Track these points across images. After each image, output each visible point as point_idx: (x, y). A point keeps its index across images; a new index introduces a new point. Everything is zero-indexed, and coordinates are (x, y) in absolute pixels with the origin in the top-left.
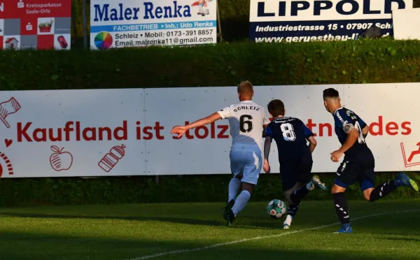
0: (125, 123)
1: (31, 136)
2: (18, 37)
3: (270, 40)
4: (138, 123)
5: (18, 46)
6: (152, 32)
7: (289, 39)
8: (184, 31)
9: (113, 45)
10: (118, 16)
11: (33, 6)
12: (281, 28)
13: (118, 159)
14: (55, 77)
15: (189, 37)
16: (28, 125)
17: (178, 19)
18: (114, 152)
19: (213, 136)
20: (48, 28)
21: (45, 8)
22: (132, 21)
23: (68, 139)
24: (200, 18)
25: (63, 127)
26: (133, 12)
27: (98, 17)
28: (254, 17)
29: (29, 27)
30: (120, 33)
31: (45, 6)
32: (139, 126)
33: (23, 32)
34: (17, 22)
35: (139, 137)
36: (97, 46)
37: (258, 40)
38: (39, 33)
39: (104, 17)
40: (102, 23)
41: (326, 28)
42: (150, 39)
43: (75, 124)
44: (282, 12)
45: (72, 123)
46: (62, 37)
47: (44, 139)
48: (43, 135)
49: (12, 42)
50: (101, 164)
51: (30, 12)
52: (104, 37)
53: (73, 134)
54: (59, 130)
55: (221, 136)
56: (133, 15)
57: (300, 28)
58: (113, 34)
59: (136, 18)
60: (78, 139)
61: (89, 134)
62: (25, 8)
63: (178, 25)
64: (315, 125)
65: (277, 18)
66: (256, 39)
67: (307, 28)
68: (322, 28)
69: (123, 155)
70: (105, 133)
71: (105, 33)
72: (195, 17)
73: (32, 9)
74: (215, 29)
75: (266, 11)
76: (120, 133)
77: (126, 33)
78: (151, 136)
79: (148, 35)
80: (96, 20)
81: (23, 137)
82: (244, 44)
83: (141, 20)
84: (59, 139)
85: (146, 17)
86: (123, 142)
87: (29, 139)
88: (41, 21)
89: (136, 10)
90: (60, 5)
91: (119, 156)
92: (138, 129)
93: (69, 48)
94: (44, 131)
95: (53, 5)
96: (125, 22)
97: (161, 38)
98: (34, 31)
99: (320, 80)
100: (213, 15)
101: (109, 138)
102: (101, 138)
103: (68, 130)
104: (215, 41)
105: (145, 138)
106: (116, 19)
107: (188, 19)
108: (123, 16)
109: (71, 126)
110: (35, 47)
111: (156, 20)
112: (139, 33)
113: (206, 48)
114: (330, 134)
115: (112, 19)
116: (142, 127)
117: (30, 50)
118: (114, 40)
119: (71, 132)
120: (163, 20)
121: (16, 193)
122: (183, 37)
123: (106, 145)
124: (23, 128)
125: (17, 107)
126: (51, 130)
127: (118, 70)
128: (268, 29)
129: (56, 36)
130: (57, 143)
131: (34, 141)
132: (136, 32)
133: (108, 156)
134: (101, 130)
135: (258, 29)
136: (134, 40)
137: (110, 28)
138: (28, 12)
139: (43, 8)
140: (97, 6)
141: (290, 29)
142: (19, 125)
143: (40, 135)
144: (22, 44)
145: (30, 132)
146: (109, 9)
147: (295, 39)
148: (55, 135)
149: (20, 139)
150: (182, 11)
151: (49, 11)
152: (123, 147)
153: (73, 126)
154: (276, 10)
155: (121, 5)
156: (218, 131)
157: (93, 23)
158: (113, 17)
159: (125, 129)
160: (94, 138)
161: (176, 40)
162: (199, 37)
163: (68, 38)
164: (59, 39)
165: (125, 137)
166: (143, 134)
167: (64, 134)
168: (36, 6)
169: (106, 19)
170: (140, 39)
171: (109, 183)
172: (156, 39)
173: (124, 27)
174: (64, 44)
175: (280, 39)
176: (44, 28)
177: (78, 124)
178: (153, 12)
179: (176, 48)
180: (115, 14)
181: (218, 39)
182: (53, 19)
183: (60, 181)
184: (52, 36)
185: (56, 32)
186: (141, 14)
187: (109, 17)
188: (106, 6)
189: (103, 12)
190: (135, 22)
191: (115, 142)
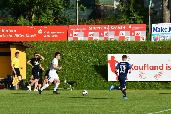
0: (163, 64)
1: (133, 68)
2: (129, 37)
4: (167, 64)
9: (159, 40)
10: (161, 31)
13: (160, 76)
14: (141, 50)
16: (133, 64)
18: (159, 73)
20: (139, 34)
21: (138, 28)
23: (145, 69)
25: (143, 65)
26: (165, 30)
27: (154, 31)
29: (133, 34)
30: (161, 36)
31: (138, 27)
33: (131, 35)
34: (129, 32)
35: (167, 69)
36: (154, 40)
38: (136, 36)
39: (156, 31)
43: (147, 64)
45: (146, 64)
46: (143, 37)
47: (137, 69)
49: (127, 38)
50: (155, 77)
51: (133, 29)
52: (156, 37)
53: (146, 68)
54: (142, 66)
56: (165, 31)
58: (159, 36)
59: (166, 31)
60: (148, 69)
61: (152, 68)
62: (132, 28)
69: (162, 74)
70: (156, 68)
76: (161, 68)
77: (163, 36)
79: (170, 37)
80: (154, 32)
84: (142, 69)
85: (169, 31)
87: (133, 69)
88: (136, 32)
89: (166, 29)
90: (142, 27)
91: (161, 75)
92: (167, 66)
93: (145, 40)
94: (137, 66)
95: (140, 27)
96: (162, 32)
98: (134, 35)
101: (158, 69)
102: (155, 69)
103: (145, 66)
105: (169, 69)
106: (160, 31)
108: (162, 31)
109: (146, 65)
110: (134, 40)
112: (167, 36)
115: (159, 32)
118: (159, 38)
119: (146, 67)
123: (157, 71)
125: (129, 59)
126: (140, 66)
127: (160, 48)
131: (134, 70)
132: (166, 36)
133: (157, 75)
134: (155, 66)
136: (165, 38)
137: (158, 35)
140: (154, 28)
143: (136, 68)
144: (130, 39)
146: (158, 28)
148: (141, 68)
151: (139, 29)
152: (162, 72)
153: (147, 65)
155: (161, 27)
157: (152, 33)
158: (159, 31)
159: (163, 66)
160: (153, 69)
163: (145, 37)
164: (142, 37)
165: (163, 69)
166: (168, 68)
167: (144, 67)
168: (135, 27)
169: (157, 32)
170: (168, 38)
171: (157, 83)
173: (162, 34)
174: (143, 39)
176: (137, 34)
177: (148, 64)
180: (160, 30)
182: (140, 31)
183: (142, 82)
184: (140, 37)
187: (158, 31)
188: (157, 28)
189: (156, 29)
190: (166, 32)
191: (159, 70)
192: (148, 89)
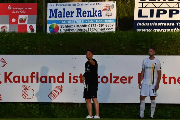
0: (63, 74)
1: (12, 80)
2: (8, 26)
3: (145, 30)
4: (70, 74)
5: (8, 30)
6: (80, 24)
7: (155, 30)
8: (98, 24)
9: (59, 31)
10: (63, 15)
11: (16, 9)
12: (151, 24)
13: (59, 93)
14: (26, 48)
15: (101, 28)
16: (11, 73)
17: (95, 18)
18: (57, 89)
19: (111, 82)
20: (24, 21)
21: (23, 10)
22: (70, 18)
23: (32, 82)
24: (107, 17)
25: (29, 75)
26: (71, 13)
27: (52, 15)
28: (136, 18)
29: (14, 20)
30: (63, 25)
31: (23, 9)
32: (70, 75)
33: (11, 23)
34: (8, 17)
35: (70, 82)
37: (138, 30)
38: (19, 23)
39: (55, 15)
40: (53, 19)
41: (176, 24)
42: (79, 28)
43: (36, 74)
44: (152, 15)
45: (34, 73)
46: (32, 26)
47: (19, 81)
48: (19, 79)
49: (4, 28)
50: (49, 96)
51: (15, 12)
52: (54, 27)
54: (27, 77)
55: (115, 82)
56: (70, 15)
57: (161, 24)
58: (59, 25)
59: (72, 16)
60: (37, 82)
61: (44, 79)
62: (12, 9)
63: (94, 21)
64: (166, 78)
65: (149, 19)
66: (137, 29)
67: (165, 24)
68: (173, 24)
69: (61, 91)
70: (52, 79)
71: (55, 25)
72: (104, 17)
73: (15, 10)
74: (115, 23)
75: (143, 15)
76: (61, 79)
77: (66, 25)
78: (77, 81)
79: (78, 26)
80: (50, 17)
81: (8, 80)
82: (130, 33)
83: (75, 18)
84: (27, 81)
85: (77, 16)
86: (62, 84)
87: (11, 81)
88: (20, 17)
89: (72, 12)
90: (31, 8)
92: (70, 77)
93: (35, 32)
94: (19, 77)
95: (27, 9)
96: (66, 18)
97: (85, 28)
98: (16, 23)
99: (171, 53)
100: (114, 16)
101: (54, 82)
102: (50, 82)
104: (114, 30)
105: (74, 82)
106: (61, 17)
107: (100, 18)
108: (65, 15)
109: (34, 75)
110: (17, 31)
111: (83, 18)
112: (73, 25)
113: (109, 34)
114: (175, 83)
115: (59, 17)
116: (72, 76)
117: (14, 33)
118: (60, 28)
119: (33, 78)
120: (86, 18)
121: (3, 111)
122: (98, 27)
124: (7, 75)
125: (5, 64)
126: (23, 77)
127: (61, 45)
128: (143, 24)
129: (28, 26)
130: (26, 84)
131: (13, 83)
132: (72, 24)
133: (54, 91)
134: (50, 77)
135: (138, 24)
136: (71, 28)
137: (58, 22)
138: (14, 12)
139: (22, 10)
140: (51, 10)
141: (156, 24)
142: (6, 73)
143: (17, 79)
144: (10, 29)
145: (11, 77)
146: (58, 11)
147: (158, 30)
148: (25, 79)
149: (6, 81)
150: (97, 14)
151: (25, 12)
152: (62, 87)
153: (35, 75)
154: (148, 14)
155: (64, 9)
156: (113, 80)
157: (48, 19)
158: (60, 16)
159: (63, 77)
160: (46, 82)
161: (93, 29)
162: (106, 28)
163: (35, 27)
164: (30, 27)
165: (63, 82)
166: (72, 80)
167: (30, 79)
168: (18, 9)
169: (56, 17)
170: (76, 28)
171: (53, 106)
172: (82, 28)
173: (65, 22)
174: (32, 30)
175: (150, 30)
176: (22, 21)
177: (38, 73)
178: (82, 13)
179: (94, 33)
180: (61, 14)
181: (116, 29)
182: (27, 16)
183: (27, 105)
184: (26, 25)
185: (28, 23)
186: (75, 14)
187: (57, 15)
188: (56, 10)
189: (54, 13)
190: (72, 19)
191: (57, 84)
192: (37, 117)
